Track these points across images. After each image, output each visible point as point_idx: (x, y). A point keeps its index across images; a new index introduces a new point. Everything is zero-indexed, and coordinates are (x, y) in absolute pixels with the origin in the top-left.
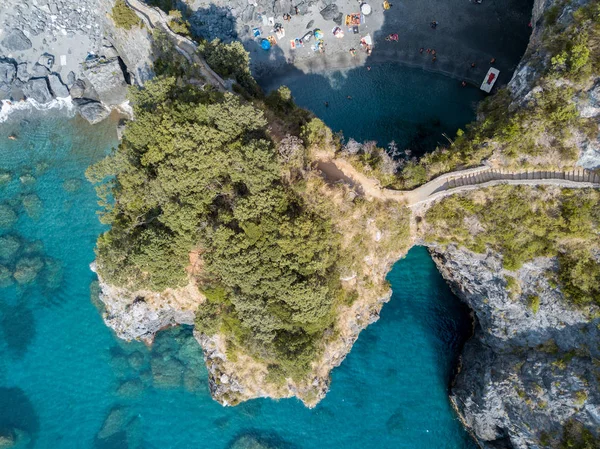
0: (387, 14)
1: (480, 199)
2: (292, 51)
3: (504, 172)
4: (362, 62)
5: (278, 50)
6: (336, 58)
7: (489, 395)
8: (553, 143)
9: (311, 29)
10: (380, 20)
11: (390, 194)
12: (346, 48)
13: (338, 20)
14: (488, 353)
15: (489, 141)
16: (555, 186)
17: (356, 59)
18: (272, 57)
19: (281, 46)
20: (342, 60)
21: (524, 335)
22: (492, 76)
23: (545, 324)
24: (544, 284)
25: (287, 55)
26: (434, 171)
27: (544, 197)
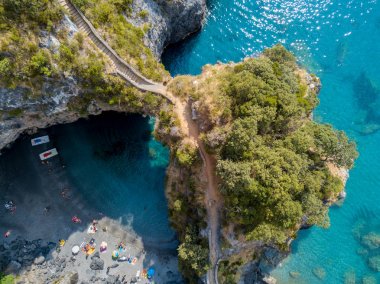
0: (66, 238)
1: (133, 62)
2: (138, 257)
3: (113, 62)
4: (105, 219)
5: (145, 264)
6: (117, 233)
7: (191, 5)
8: (81, 49)
9: (116, 262)
10: (73, 237)
11: (173, 99)
12: (106, 234)
13: (97, 255)
14: (174, 25)
15: (106, 80)
16: (99, 32)
17: (107, 223)
18: (152, 263)
19: (141, 266)
20: (114, 230)
21: (157, 11)
22: (45, 155)
23: (146, 5)
24: (134, 14)
25: (143, 257)
26: (141, 94)
27: (107, 34)
